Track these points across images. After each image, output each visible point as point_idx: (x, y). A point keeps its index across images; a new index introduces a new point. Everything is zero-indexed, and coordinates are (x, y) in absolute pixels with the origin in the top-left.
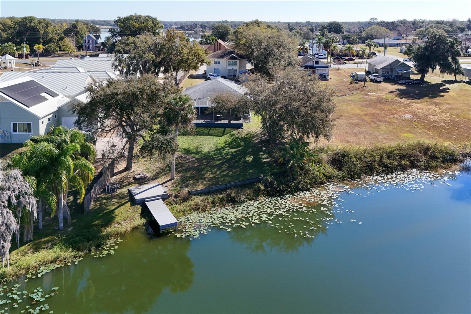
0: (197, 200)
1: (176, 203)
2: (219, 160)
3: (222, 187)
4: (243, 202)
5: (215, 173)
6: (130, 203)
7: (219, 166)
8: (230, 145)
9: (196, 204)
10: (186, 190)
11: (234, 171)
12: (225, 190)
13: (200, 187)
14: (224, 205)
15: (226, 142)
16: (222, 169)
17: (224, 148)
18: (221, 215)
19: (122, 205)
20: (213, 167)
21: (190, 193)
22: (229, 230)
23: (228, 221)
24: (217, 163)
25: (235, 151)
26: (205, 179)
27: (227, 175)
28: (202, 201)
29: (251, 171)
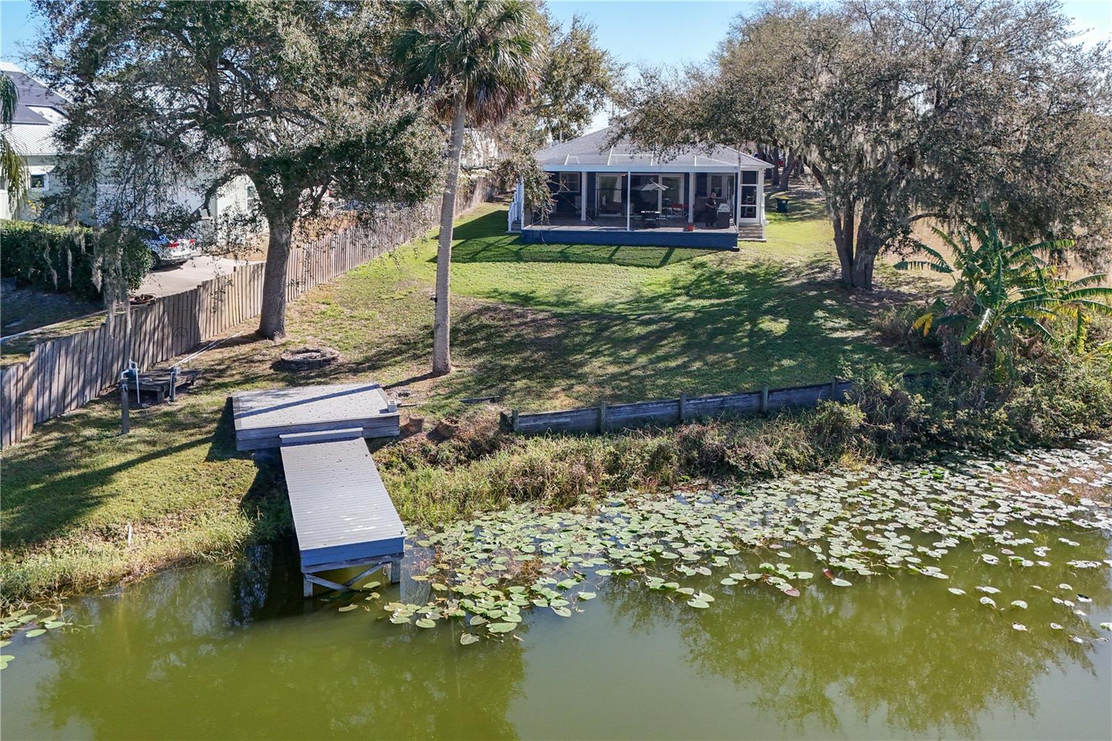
0: (540, 451)
1: (434, 462)
2: (645, 323)
3: (655, 411)
5: (630, 361)
6: (210, 445)
7: (649, 343)
8: (690, 290)
9: (531, 471)
10: (491, 412)
11: (711, 358)
13: (559, 402)
14: (667, 485)
15: (676, 281)
16: (660, 353)
17: (666, 298)
18: (653, 524)
19: (170, 451)
20: (622, 343)
21: (507, 424)
22: (702, 600)
23: (690, 554)
24: (640, 330)
25: (712, 305)
26: (581, 378)
27: (682, 370)
28: (561, 458)
29: (786, 362)
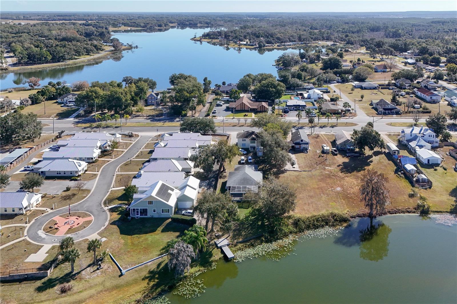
0: (240, 245)
1: (232, 247)
2: (247, 225)
3: (248, 239)
4: (257, 246)
5: (246, 232)
6: (216, 248)
7: (248, 228)
8: (252, 214)
9: (240, 248)
10: (236, 241)
11: (253, 230)
12: (249, 240)
13: (241, 240)
14: (249, 248)
15: (250, 212)
16: (249, 230)
17: (249, 216)
18: (249, 252)
19: (214, 249)
20: (245, 229)
21: (237, 243)
22: (251, 258)
23: (251, 255)
24: (247, 226)
25: (254, 219)
26: (242, 235)
27: (250, 233)
28: (242, 246)
29: (260, 230)
